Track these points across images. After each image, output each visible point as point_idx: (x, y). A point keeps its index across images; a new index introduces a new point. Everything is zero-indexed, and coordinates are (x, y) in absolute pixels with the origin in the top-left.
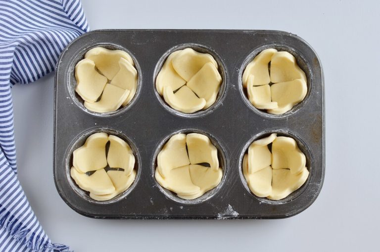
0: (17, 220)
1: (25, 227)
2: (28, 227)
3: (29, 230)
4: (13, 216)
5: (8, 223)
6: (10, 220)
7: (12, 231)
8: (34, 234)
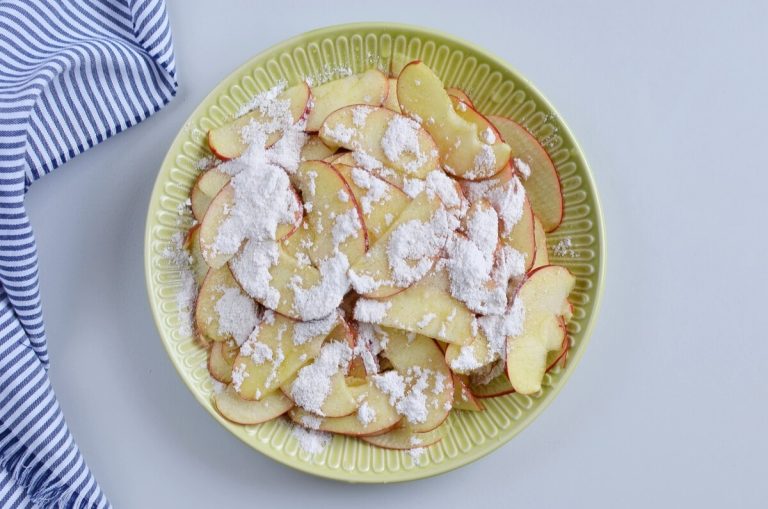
0: (40, 464)
1: (57, 479)
2: (65, 480)
3: (66, 487)
4: (33, 456)
5: (22, 470)
6: (27, 463)
7: (31, 487)
8: (76, 494)
